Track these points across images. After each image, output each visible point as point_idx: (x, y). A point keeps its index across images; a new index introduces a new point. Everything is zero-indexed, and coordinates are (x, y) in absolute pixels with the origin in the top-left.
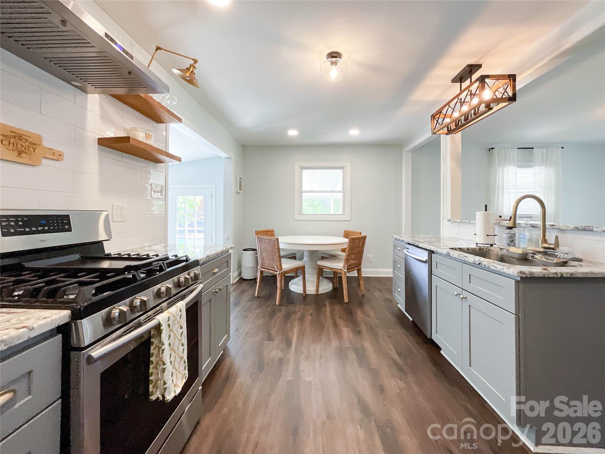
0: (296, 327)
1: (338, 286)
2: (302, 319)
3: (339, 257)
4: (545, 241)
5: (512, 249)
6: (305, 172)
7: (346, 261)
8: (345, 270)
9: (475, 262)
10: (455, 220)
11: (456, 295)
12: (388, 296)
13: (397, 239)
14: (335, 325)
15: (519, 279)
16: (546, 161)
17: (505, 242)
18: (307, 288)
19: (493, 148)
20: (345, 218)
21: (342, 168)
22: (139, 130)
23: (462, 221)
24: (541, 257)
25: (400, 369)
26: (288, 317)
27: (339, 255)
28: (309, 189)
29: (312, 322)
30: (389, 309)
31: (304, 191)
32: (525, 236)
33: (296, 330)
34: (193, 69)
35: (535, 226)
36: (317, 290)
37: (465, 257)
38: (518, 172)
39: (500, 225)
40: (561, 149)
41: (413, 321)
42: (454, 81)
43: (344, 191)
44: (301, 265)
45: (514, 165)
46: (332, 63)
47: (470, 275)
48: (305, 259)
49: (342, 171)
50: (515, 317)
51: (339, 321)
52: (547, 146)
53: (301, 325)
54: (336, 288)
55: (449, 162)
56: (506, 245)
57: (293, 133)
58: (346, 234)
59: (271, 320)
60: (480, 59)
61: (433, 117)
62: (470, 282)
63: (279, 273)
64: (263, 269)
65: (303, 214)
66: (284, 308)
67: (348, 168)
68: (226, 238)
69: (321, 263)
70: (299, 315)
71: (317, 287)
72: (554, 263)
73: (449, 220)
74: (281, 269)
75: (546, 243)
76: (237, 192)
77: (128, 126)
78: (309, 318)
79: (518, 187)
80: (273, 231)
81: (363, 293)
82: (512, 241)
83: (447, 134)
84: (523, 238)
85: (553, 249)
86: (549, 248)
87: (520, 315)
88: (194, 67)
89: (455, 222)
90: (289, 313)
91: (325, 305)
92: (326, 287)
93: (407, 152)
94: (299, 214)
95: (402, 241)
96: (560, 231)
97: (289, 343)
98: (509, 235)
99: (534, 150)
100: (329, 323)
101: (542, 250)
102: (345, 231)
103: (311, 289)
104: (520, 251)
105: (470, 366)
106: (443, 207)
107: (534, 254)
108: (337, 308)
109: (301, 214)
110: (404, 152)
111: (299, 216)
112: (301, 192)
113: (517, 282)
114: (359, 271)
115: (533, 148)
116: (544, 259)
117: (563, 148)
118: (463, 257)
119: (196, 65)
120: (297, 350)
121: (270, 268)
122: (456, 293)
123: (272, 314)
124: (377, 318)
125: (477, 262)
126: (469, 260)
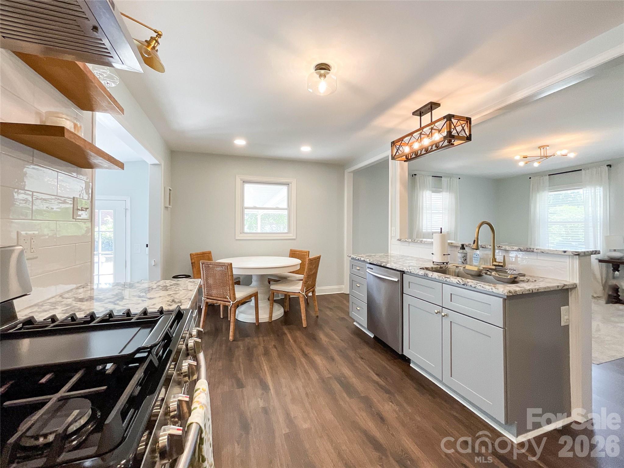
0: (265, 364)
1: (288, 310)
2: (266, 353)
3: (289, 279)
4: (494, 260)
5: (468, 267)
6: (247, 186)
7: (305, 284)
8: (303, 294)
9: (459, 283)
10: (406, 240)
11: (437, 313)
12: (342, 315)
13: (356, 258)
14: (305, 355)
15: (506, 297)
16: (450, 189)
17: (460, 260)
18: (260, 317)
19: (415, 175)
20: (291, 236)
21: (287, 184)
22: (64, 116)
23: (413, 240)
24: (495, 274)
25: (387, 392)
26: (250, 353)
27: (289, 277)
28: (251, 205)
29: (279, 356)
30: (347, 327)
31: (246, 207)
32: (478, 255)
33: (266, 368)
34: (155, 44)
35: (484, 247)
36: (271, 317)
37: (446, 278)
38: (432, 196)
39: (451, 246)
40: (458, 179)
41: (375, 337)
42: (414, 113)
43: (289, 208)
44: (254, 292)
45: (430, 190)
46: (321, 76)
47: (451, 294)
48: (254, 283)
49: (286, 188)
50: (503, 330)
51: (308, 350)
52: (450, 176)
53: (270, 360)
54: (287, 311)
55: (398, 186)
56: (461, 263)
57: (240, 142)
58: (293, 254)
59: (231, 361)
60: (441, 99)
61: (393, 143)
62: (451, 301)
63: (232, 304)
64: (208, 300)
65: (245, 233)
66: (240, 343)
67: (294, 186)
68: (153, 264)
69: (274, 287)
70: (261, 349)
71: (270, 314)
72: (508, 279)
73: (399, 240)
74: (235, 298)
75: (496, 262)
76: (165, 207)
77: (44, 110)
78: (274, 353)
79: (432, 209)
80: (210, 253)
81: (317, 315)
82: (465, 260)
83: (405, 161)
84: (476, 258)
85: (502, 266)
86: (499, 266)
87: (506, 328)
88: (157, 41)
89: (406, 241)
90: (248, 349)
91: (285, 334)
92: (278, 312)
93: (349, 172)
94: (241, 233)
95: (364, 261)
96: (504, 251)
97: (265, 387)
98: (463, 255)
99: (443, 179)
100: (297, 354)
101: (494, 267)
102: (291, 251)
103: (264, 317)
104: (476, 269)
105: (451, 377)
106: (391, 227)
107: (488, 271)
108: (298, 334)
109: (242, 232)
110: (347, 171)
111: (242, 235)
112: (243, 208)
113: (505, 300)
114: (313, 292)
115: (442, 177)
116: (497, 275)
117: (459, 178)
118: (444, 278)
119: (159, 40)
120: (277, 393)
121: (219, 299)
122: (436, 311)
123: (230, 353)
124: (342, 340)
125: (461, 282)
126: (452, 281)
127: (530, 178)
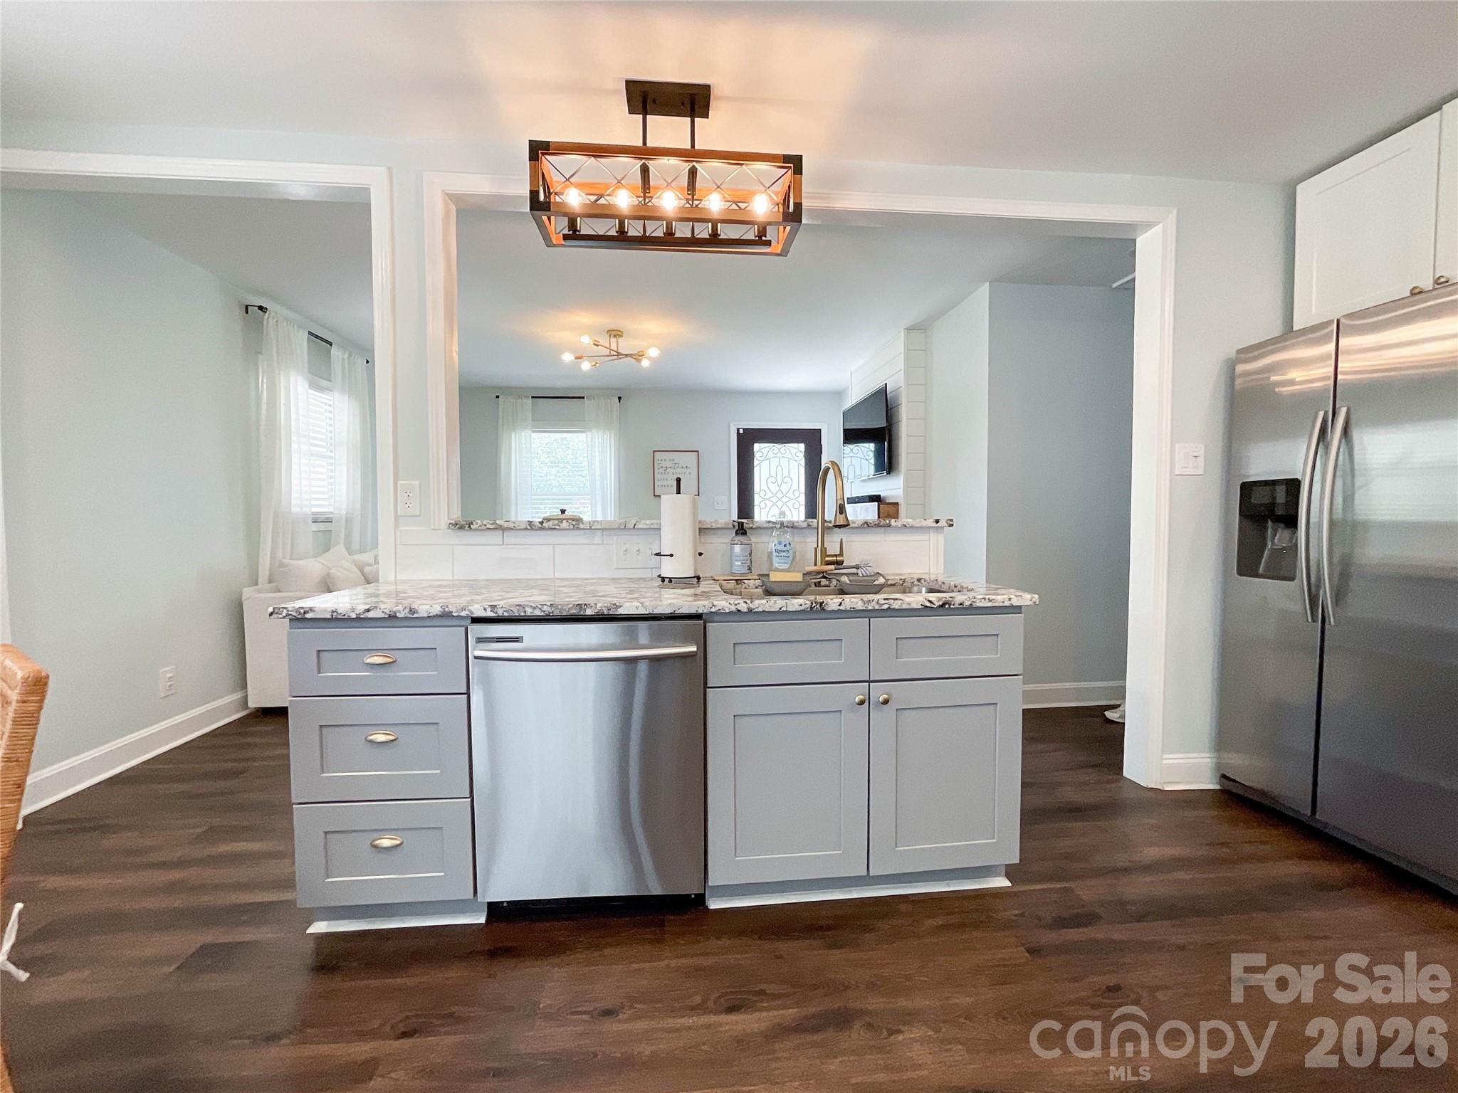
4: (824, 551)
9: (928, 605)
16: (349, 385)
32: (788, 545)
37: (891, 601)
38: (311, 399)
45: (304, 377)
84: (784, 551)
85: (842, 562)
98: (748, 549)
99: (333, 349)
101: (832, 567)
115: (331, 343)
118: (883, 602)
125: (935, 602)
126: (909, 604)
127: (497, 397)
